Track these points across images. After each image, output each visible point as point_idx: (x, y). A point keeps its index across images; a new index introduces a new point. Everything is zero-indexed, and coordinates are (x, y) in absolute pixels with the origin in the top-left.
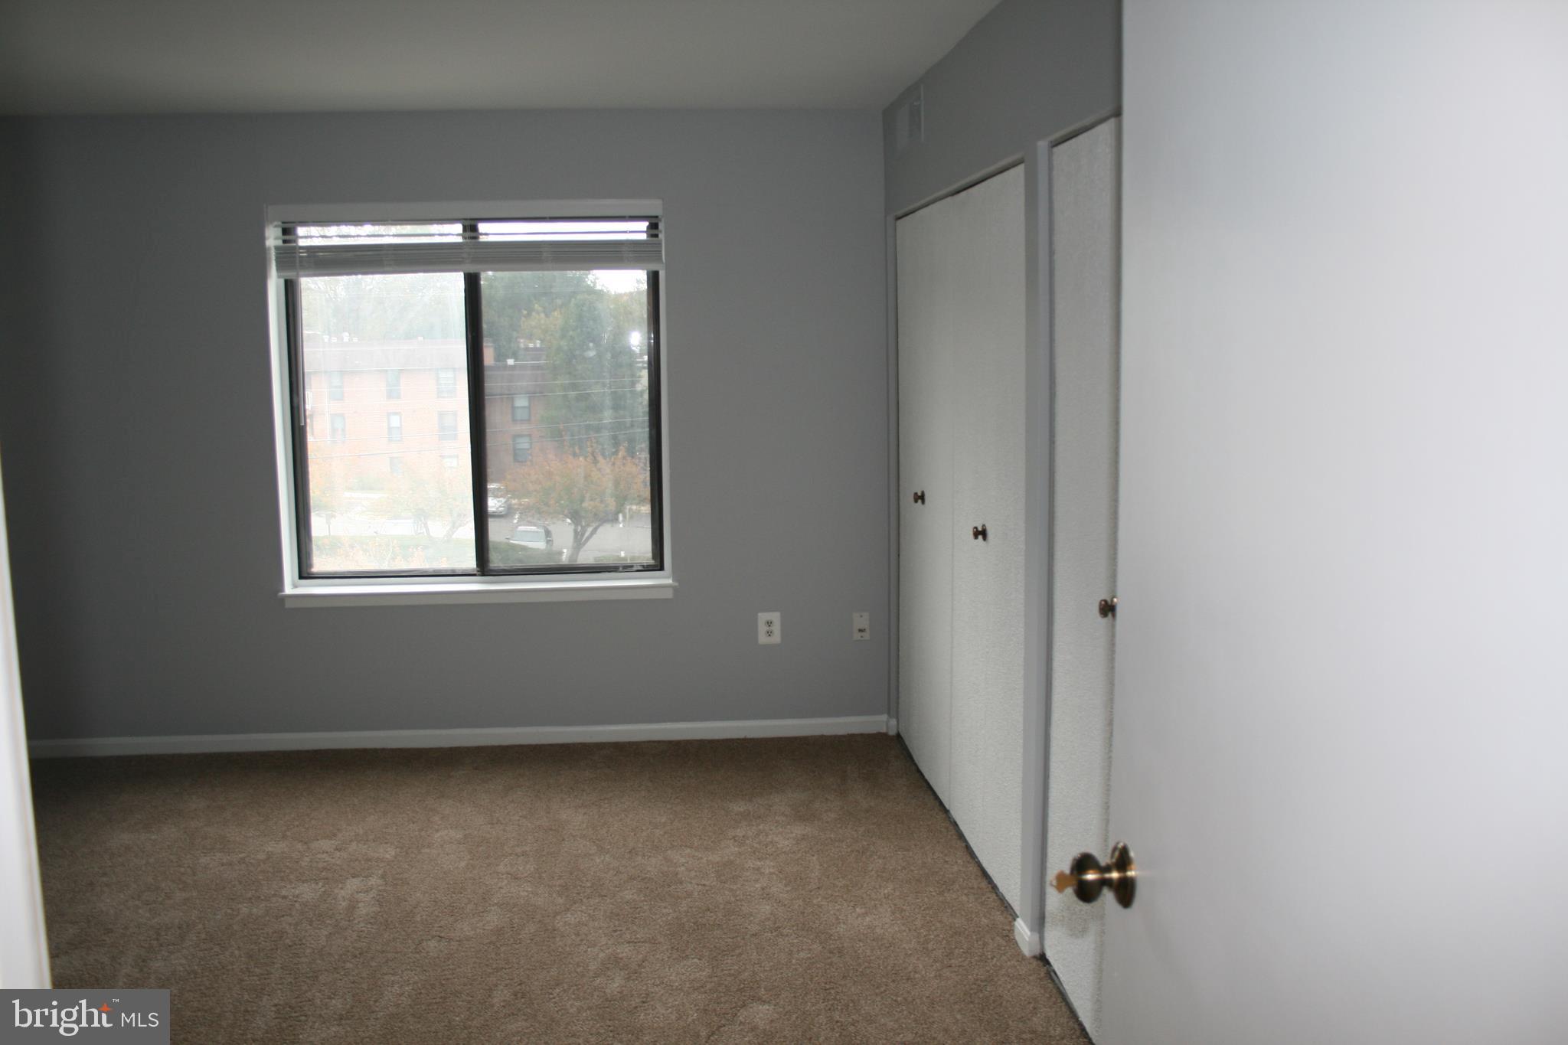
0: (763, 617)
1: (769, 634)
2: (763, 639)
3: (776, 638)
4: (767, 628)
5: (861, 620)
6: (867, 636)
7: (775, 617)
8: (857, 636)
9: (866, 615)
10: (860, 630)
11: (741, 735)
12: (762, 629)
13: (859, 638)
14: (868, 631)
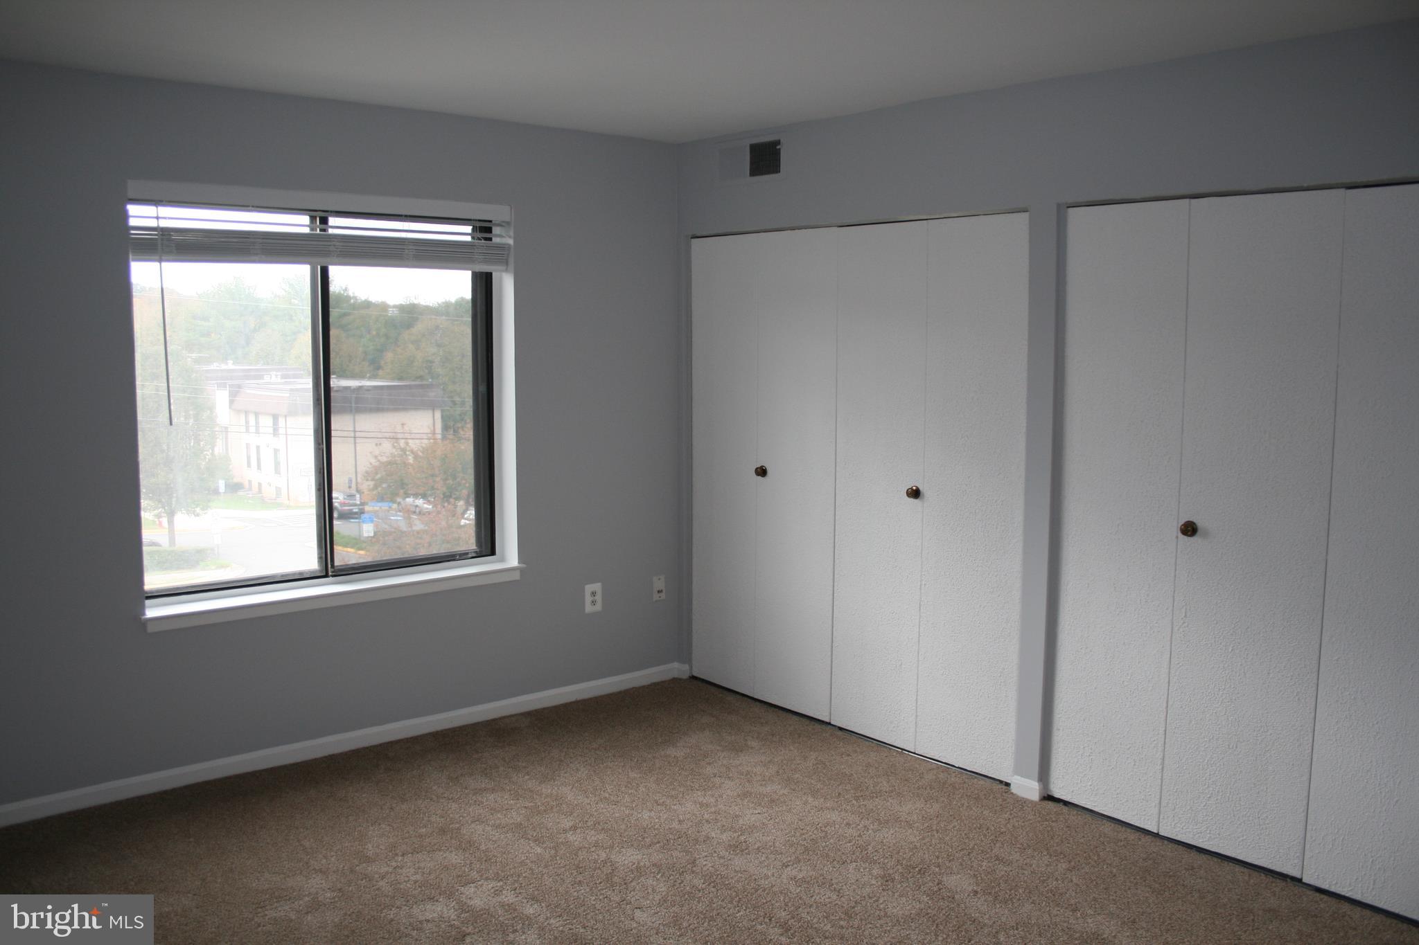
0: (589, 588)
1: (594, 603)
2: (589, 608)
3: (598, 607)
4: (591, 599)
5: (659, 583)
6: (663, 595)
7: (597, 587)
8: (656, 597)
9: (662, 577)
10: (659, 592)
11: (573, 699)
12: (588, 599)
13: (658, 599)
14: (664, 591)
